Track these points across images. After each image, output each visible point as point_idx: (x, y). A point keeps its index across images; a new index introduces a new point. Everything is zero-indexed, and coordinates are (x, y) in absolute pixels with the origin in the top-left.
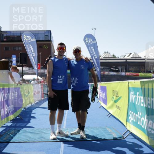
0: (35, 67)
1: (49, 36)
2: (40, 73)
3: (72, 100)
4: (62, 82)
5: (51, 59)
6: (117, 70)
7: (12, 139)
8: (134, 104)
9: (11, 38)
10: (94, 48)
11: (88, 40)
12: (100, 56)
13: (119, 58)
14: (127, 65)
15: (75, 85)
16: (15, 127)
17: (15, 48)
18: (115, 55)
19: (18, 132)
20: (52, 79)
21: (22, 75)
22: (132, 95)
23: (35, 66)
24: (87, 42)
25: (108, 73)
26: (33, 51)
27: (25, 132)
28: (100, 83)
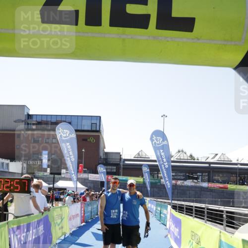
0: (74, 177)
1: (98, 124)
2: (82, 178)
4: (115, 217)
5: (104, 193)
6: (196, 176)
11: (157, 139)
12: (172, 157)
14: (210, 171)
24: (155, 143)
25: (183, 183)
26: (71, 153)
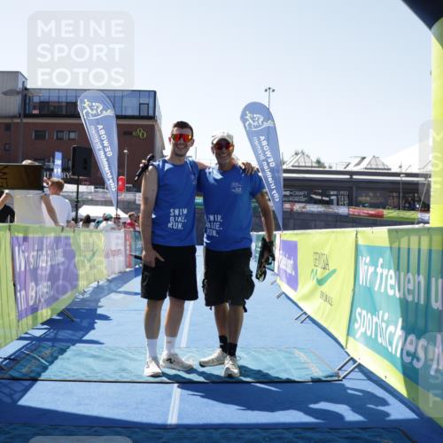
0: (112, 184)
1: (151, 105)
2: (123, 202)
3: (206, 274)
4: (180, 226)
5: (152, 165)
6: (327, 199)
7: (44, 372)
8: (370, 290)
9: (52, 109)
10: (268, 140)
11: (253, 119)
12: (284, 163)
13: (334, 169)
14: (352, 188)
15: (214, 234)
16: (54, 340)
17: (60, 135)
18: (322, 161)
19: (62, 354)
20: (154, 216)
21: (77, 204)
22: (366, 267)
23: (111, 181)
24: (250, 124)
25: (303, 207)
26: (106, 143)
27: (80, 354)
28: (280, 232)
